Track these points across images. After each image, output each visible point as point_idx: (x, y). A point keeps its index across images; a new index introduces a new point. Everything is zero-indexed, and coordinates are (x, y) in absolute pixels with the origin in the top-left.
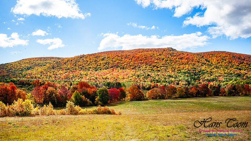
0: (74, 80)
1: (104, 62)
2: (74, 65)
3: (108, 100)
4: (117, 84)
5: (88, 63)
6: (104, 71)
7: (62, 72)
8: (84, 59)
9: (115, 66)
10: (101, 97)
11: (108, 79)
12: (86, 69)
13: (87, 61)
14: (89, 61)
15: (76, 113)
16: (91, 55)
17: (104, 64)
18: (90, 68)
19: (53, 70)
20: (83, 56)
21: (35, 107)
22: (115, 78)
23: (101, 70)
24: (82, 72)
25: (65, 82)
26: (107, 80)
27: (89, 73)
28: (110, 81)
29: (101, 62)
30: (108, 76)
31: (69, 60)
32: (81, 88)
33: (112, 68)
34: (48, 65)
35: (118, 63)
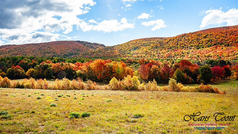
0: (175, 58)
1: (206, 39)
2: (176, 44)
3: (211, 78)
6: (207, 49)
7: (164, 51)
8: (186, 38)
9: (219, 43)
10: (204, 75)
11: (211, 56)
12: (188, 47)
13: (189, 40)
14: (191, 39)
15: (179, 90)
16: (193, 33)
17: (207, 42)
18: (192, 46)
19: (156, 49)
20: (185, 35)
21: (141, 83)
22: (218, 56)
23: (203, 48)
24: (184, 51)
25: (167, 60)
26: (210, 58)
27: (191, 51)
28: (213, 59)
29: (204, 40)
30: (211, 54)
31: (171, 39)
32: (183, 66)
33: (216, 46)
34: (152, 45)
35: (222, 40)
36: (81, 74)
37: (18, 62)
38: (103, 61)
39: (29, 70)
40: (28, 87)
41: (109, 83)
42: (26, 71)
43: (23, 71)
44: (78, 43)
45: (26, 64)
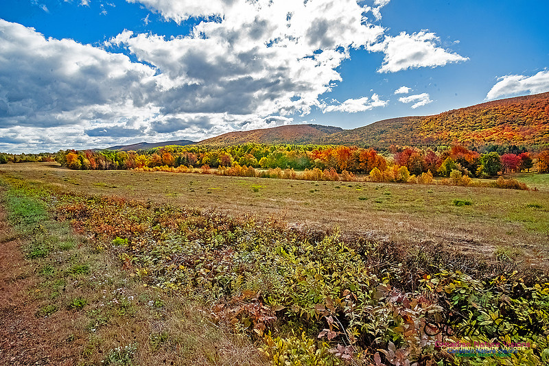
0: (439, 143)
1: (488, 116)
2: (440, 124)
3: (499, 170)
4: (510, 148)
5: (461, 120)
6: (487, 130)
7: (422, 135)
8: (455, 116)
9: (508, 121)
10: (488, 166)
11: (494, 140)
12: (457, 128)
13: (460, 118)
14: (463, 117)
15: (465, 185)
16: (465, 109)
17: (488, 120)
18: (464, 127)
19: (411, 132)
20: (454, 111)
22: (506, 139)
23: (481, 128)
24: (451, 133)
25: (428, 146)
26: (492, 142)
27: (462, 133)
28: (496, 144)
29: (483, 117)
30: (494, 136)
31: (432, 119)
32: (455, 153)
33: (503, 125)
34: (405, 126)
35: (514, 117)
36: (320, 163)
37: (250, 150)
38: (347, 148)
39: (262, 159)
40: (274, 177)
41: (369, 174)
42: (259, 159)
43: (256, 159)
44: (310, 127)
45: (258, 152)
